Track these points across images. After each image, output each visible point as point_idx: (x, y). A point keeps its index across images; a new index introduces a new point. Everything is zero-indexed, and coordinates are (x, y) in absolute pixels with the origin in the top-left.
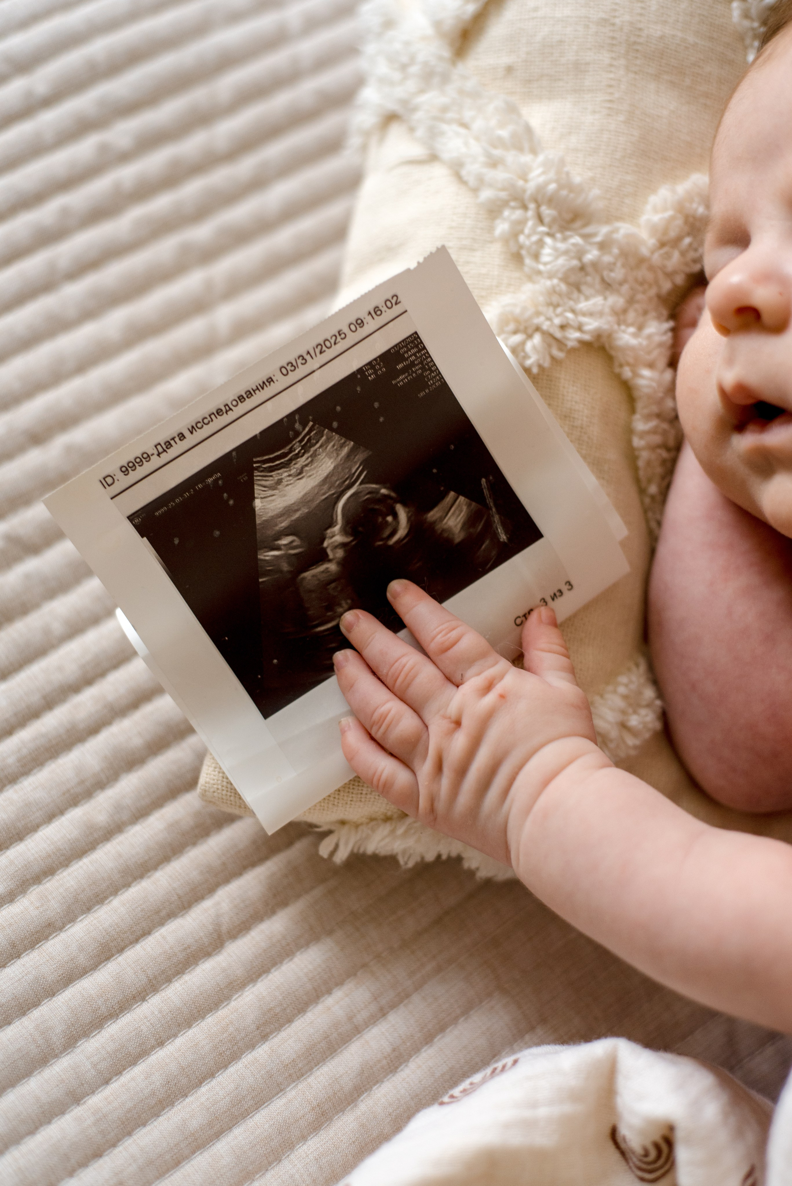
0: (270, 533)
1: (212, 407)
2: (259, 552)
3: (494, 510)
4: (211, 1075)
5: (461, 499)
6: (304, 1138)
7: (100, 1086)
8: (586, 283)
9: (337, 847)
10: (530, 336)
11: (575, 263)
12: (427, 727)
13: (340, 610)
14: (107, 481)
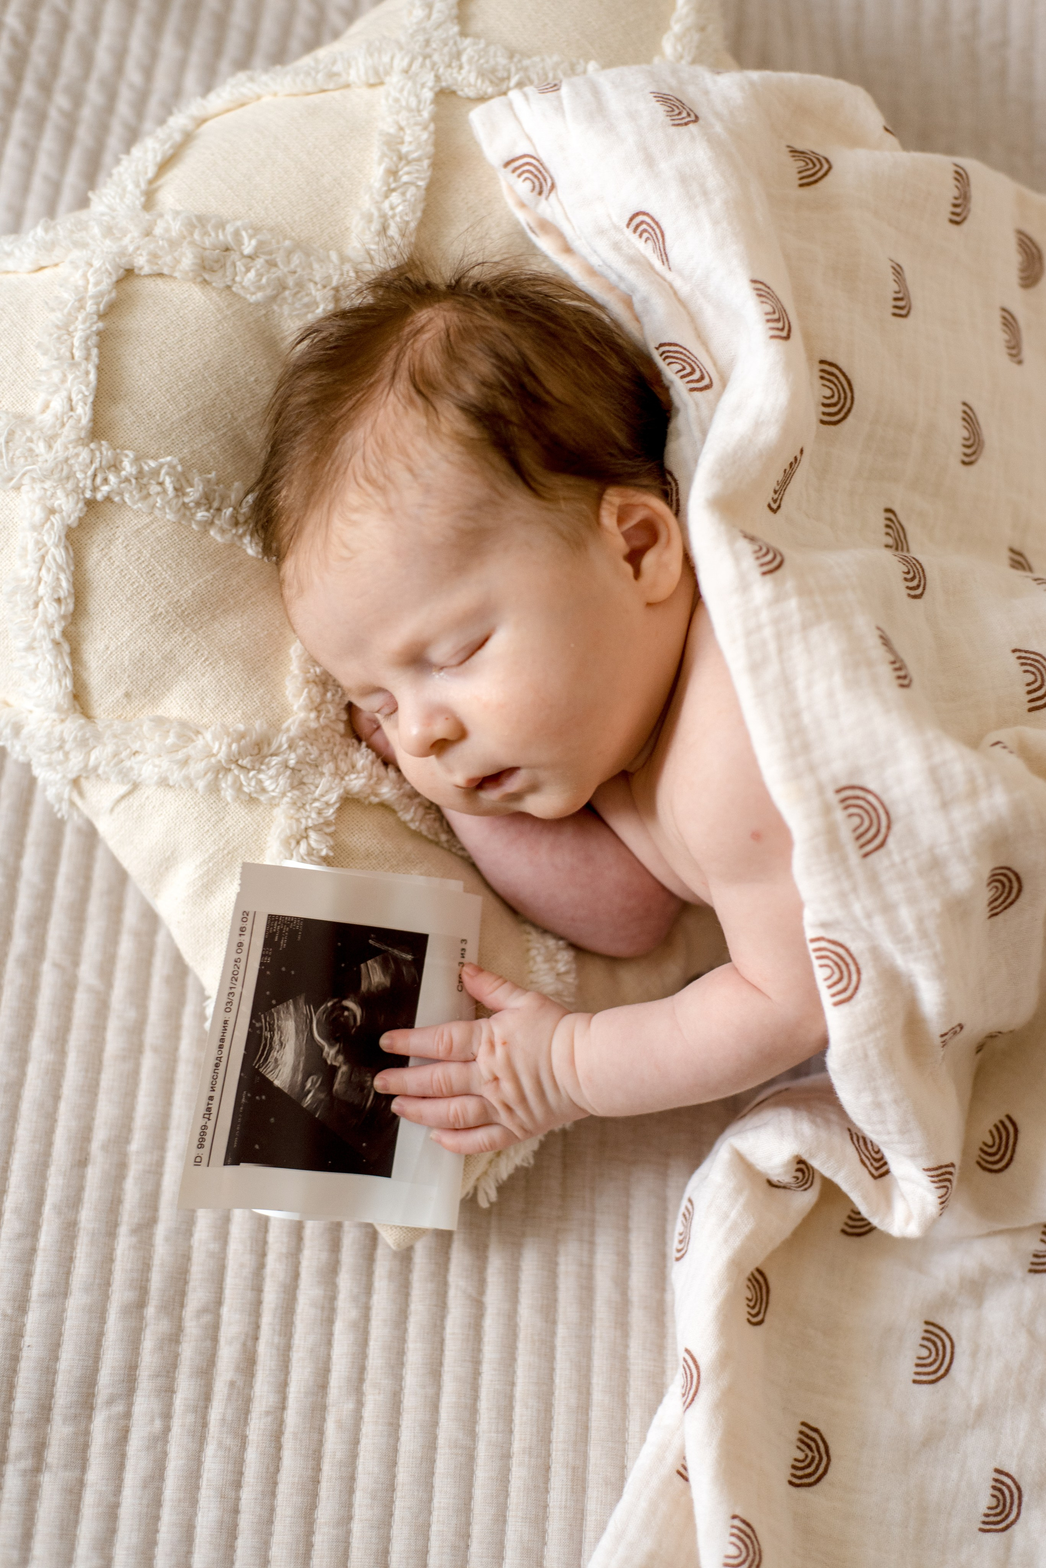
0: (297, 1089)
1: (211, 1067)
2: (302, 1104)
3: (390, 949)
4: (552, 1369)
5: (369, 962)
6: (626, 1346)
7: (511, 1438)
8: (303, 776)
9: (486, 1193)
10: (307, 837)
11: (288, 773)
12: (481, 1096)
13: (369, 1083)
14: (197, 1162)
